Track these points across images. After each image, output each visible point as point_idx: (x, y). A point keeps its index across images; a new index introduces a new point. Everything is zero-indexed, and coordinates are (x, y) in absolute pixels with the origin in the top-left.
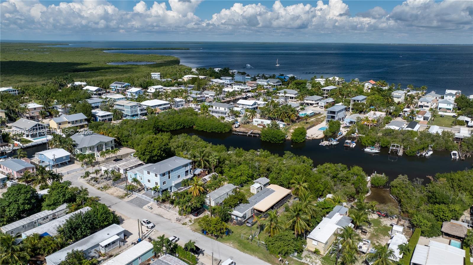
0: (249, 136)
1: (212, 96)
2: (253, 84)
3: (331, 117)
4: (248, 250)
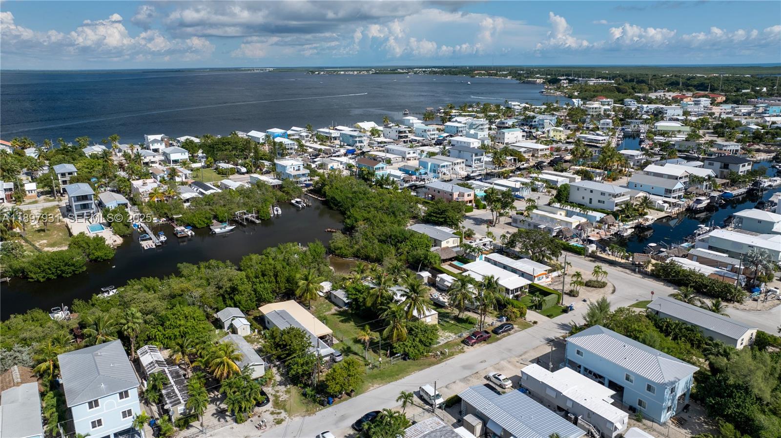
3: (80, 207)
4: (398, 375)
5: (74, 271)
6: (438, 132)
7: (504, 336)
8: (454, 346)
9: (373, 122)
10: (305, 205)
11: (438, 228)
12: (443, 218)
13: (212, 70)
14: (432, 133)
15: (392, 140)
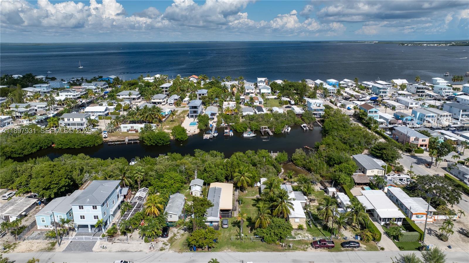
0: (128, 143)
1: (41, 107)
2: (81, 89)
3: (193, 112)
4: (248, 249)
5: (163, 143)
6: (453, 91)
7: (347, 250)
8: (303, 244)
9: (405, 80)
10: (308, 129)
11: (375, 160)
12: (380, 153)
13: (341, 42)
14: (447, 91)
15: (410, 94)
